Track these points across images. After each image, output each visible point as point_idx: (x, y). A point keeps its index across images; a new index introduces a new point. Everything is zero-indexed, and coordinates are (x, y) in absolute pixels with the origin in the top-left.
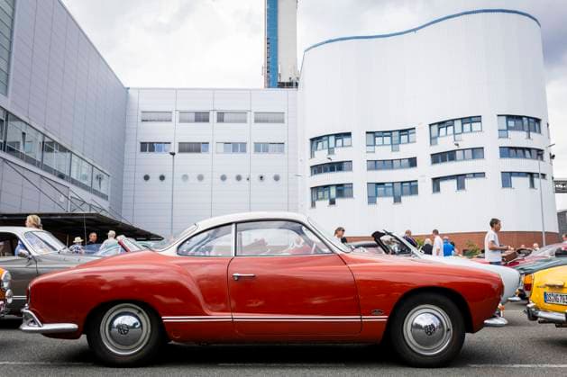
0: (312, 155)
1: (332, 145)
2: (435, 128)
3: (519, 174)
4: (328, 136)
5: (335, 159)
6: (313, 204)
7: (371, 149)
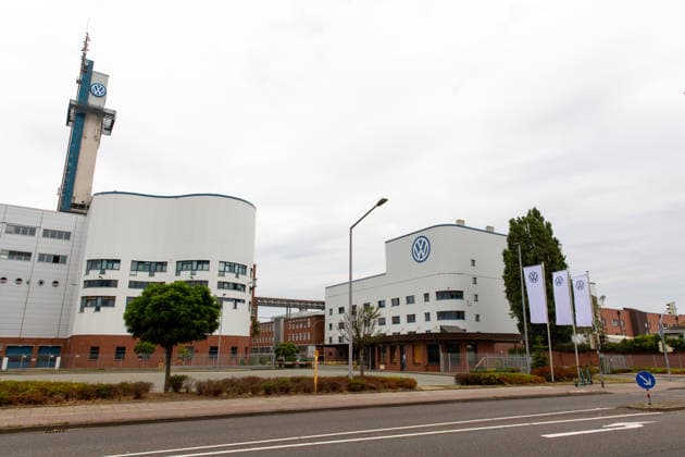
0: (87, 273)
1: (104, 267)
2: (180, 264)
3: (228, 300)
4: (102, 260)
5: (105, 277)
6: (82, 310)
7: (134, 273)
